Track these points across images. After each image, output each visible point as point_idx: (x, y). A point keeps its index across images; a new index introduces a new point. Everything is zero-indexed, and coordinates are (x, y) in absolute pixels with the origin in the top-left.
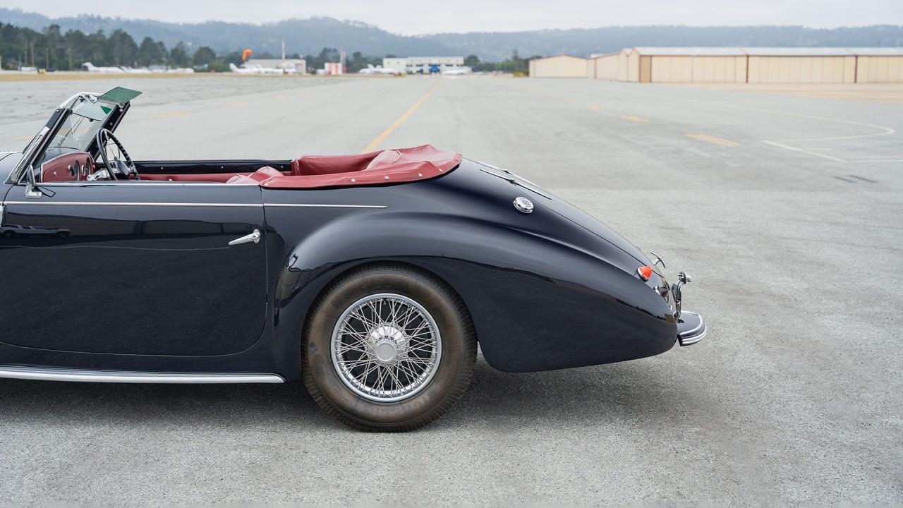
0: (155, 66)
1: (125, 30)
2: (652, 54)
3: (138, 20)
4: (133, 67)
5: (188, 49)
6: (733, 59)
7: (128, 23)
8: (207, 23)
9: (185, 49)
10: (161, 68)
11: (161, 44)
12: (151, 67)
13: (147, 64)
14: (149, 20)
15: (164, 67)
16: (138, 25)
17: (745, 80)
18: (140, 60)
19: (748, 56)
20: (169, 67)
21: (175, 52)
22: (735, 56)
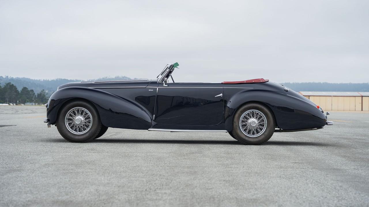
0: (28, 103)
1: (12, 83)
2: (310, 95)
3: (18, 78)
4: (16, 104)
5: (47, 94)
6: (354, 97)
7: (12, 79)
8: (57, 80)
9: (45, 94)
10: (32, 105)
11: (32, 91)
12: (26, 104)
13: (24, 102)
14: (24, 78)
15: (34, 104)
16: (18, 80)
17: (361, 110)
18: (20, 100)
19: (362, 97)
20: (37, 104)
21: (39, 95)
22: (355, 96)
